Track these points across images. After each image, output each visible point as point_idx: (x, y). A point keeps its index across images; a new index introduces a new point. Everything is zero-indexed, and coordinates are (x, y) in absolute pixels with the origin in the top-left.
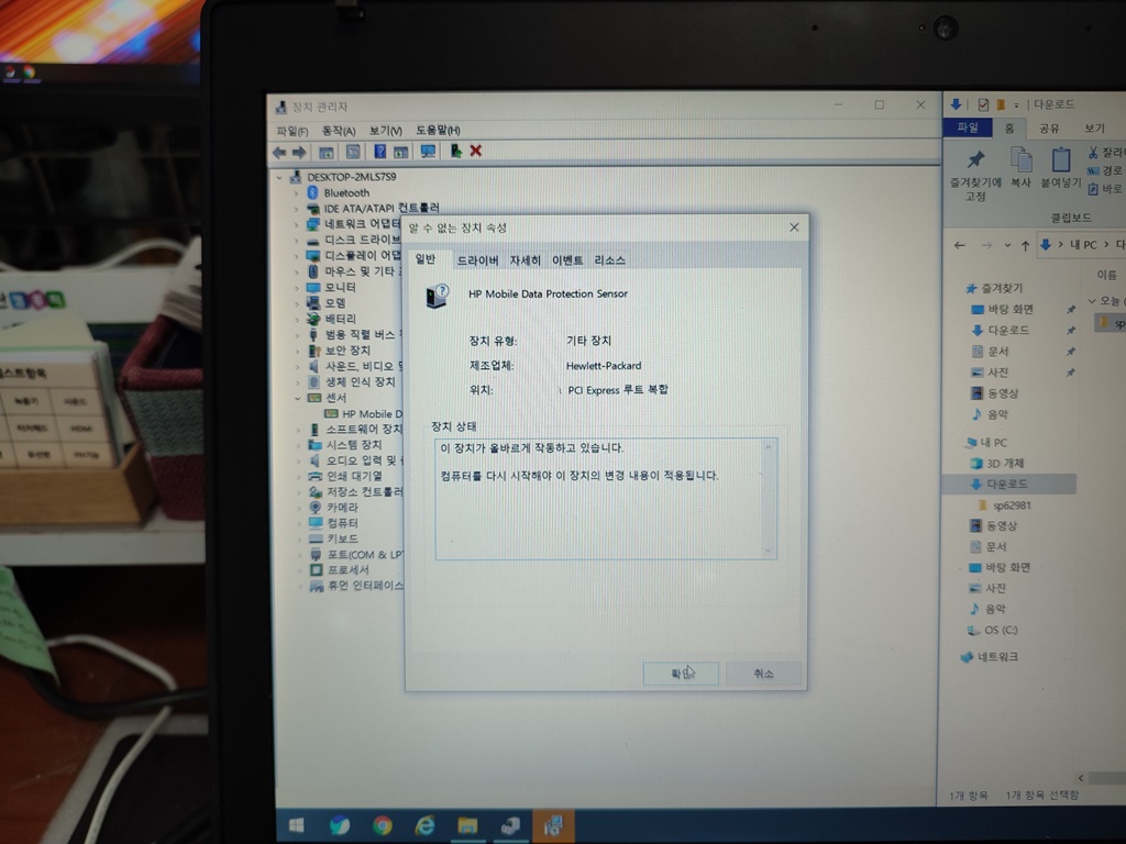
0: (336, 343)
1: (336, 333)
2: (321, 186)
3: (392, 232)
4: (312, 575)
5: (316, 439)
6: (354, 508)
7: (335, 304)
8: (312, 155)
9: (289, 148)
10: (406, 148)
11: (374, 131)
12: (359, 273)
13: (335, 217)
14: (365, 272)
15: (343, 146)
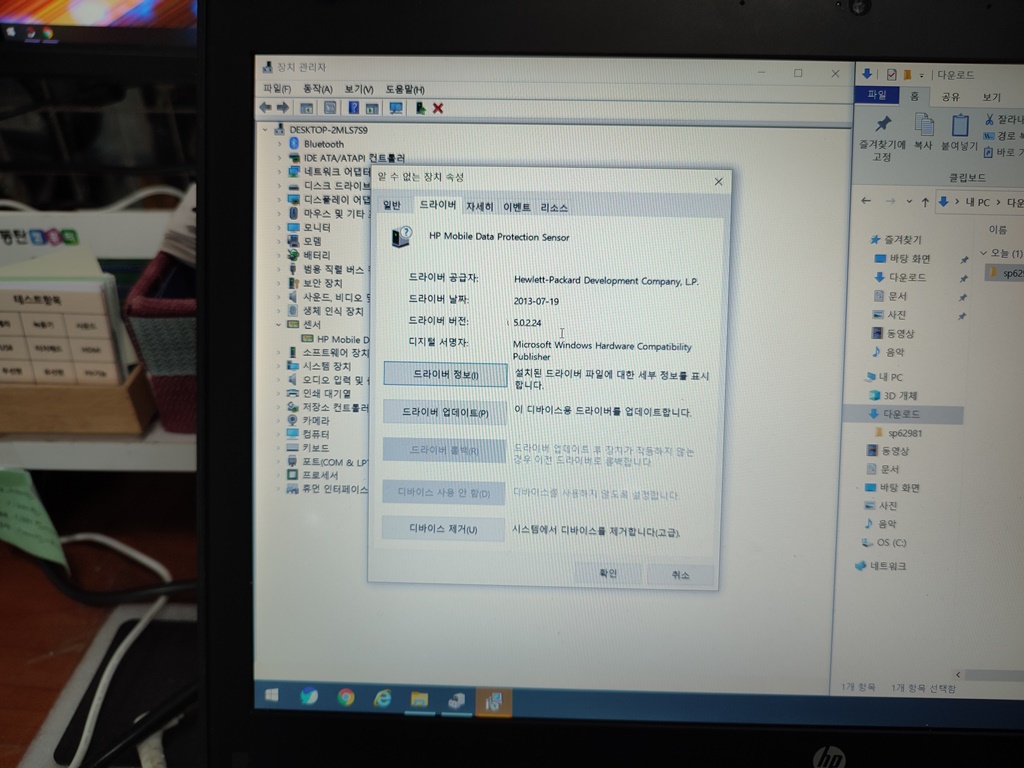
0: (312, 276)
1: (313, 268)
2: (302, 137)
3: (363, 179)
4: (289, 478)
5: (294, 360)
6: (326, 421)
7: (312, 242)
8: (294, 110)
9: (274, 103)
10: (377, 105)
11: (349, 89)
12: (333, 215)
13: (313, 165)
14: (339, 214)
15: (321, 103)
